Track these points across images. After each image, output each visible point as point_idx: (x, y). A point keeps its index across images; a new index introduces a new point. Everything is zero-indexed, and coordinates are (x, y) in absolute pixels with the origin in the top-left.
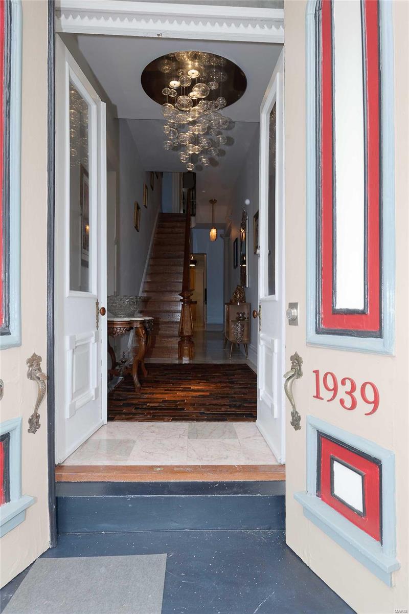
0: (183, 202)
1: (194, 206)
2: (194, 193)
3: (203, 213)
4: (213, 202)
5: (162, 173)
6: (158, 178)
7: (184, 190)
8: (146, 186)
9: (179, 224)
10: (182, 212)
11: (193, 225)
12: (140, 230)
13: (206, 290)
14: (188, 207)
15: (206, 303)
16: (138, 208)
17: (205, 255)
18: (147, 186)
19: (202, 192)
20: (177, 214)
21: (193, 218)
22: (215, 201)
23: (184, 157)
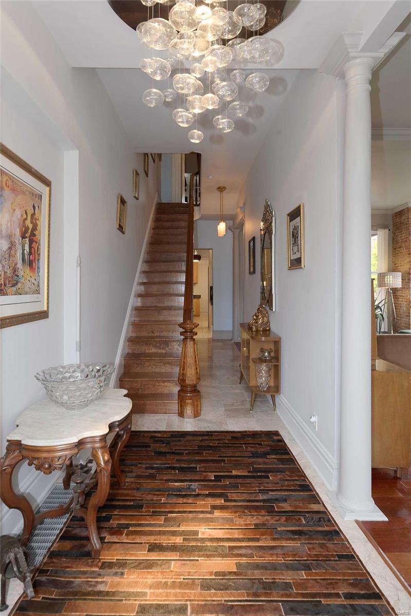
0: (186, 190)
1: (198, 194)
2: (198, 178)
3: (209, 202)
4: (221, 189)
5: (160, 155)
6: (154, 161)
7: (187, 175)
8: (136, 172)
9: (180, 216)
10: (184, 201)
11: (196, 216)
12: (126, 232)
13: (211, 288)
14: (191, 196)
15: (212, 304)
16: (123, 202)
17: (211, 251)
18: (138, 171)
19: (209, 178)
20: (178, 203)
21: (196, 208)
22: (224, 188)
23: (183, 117)
